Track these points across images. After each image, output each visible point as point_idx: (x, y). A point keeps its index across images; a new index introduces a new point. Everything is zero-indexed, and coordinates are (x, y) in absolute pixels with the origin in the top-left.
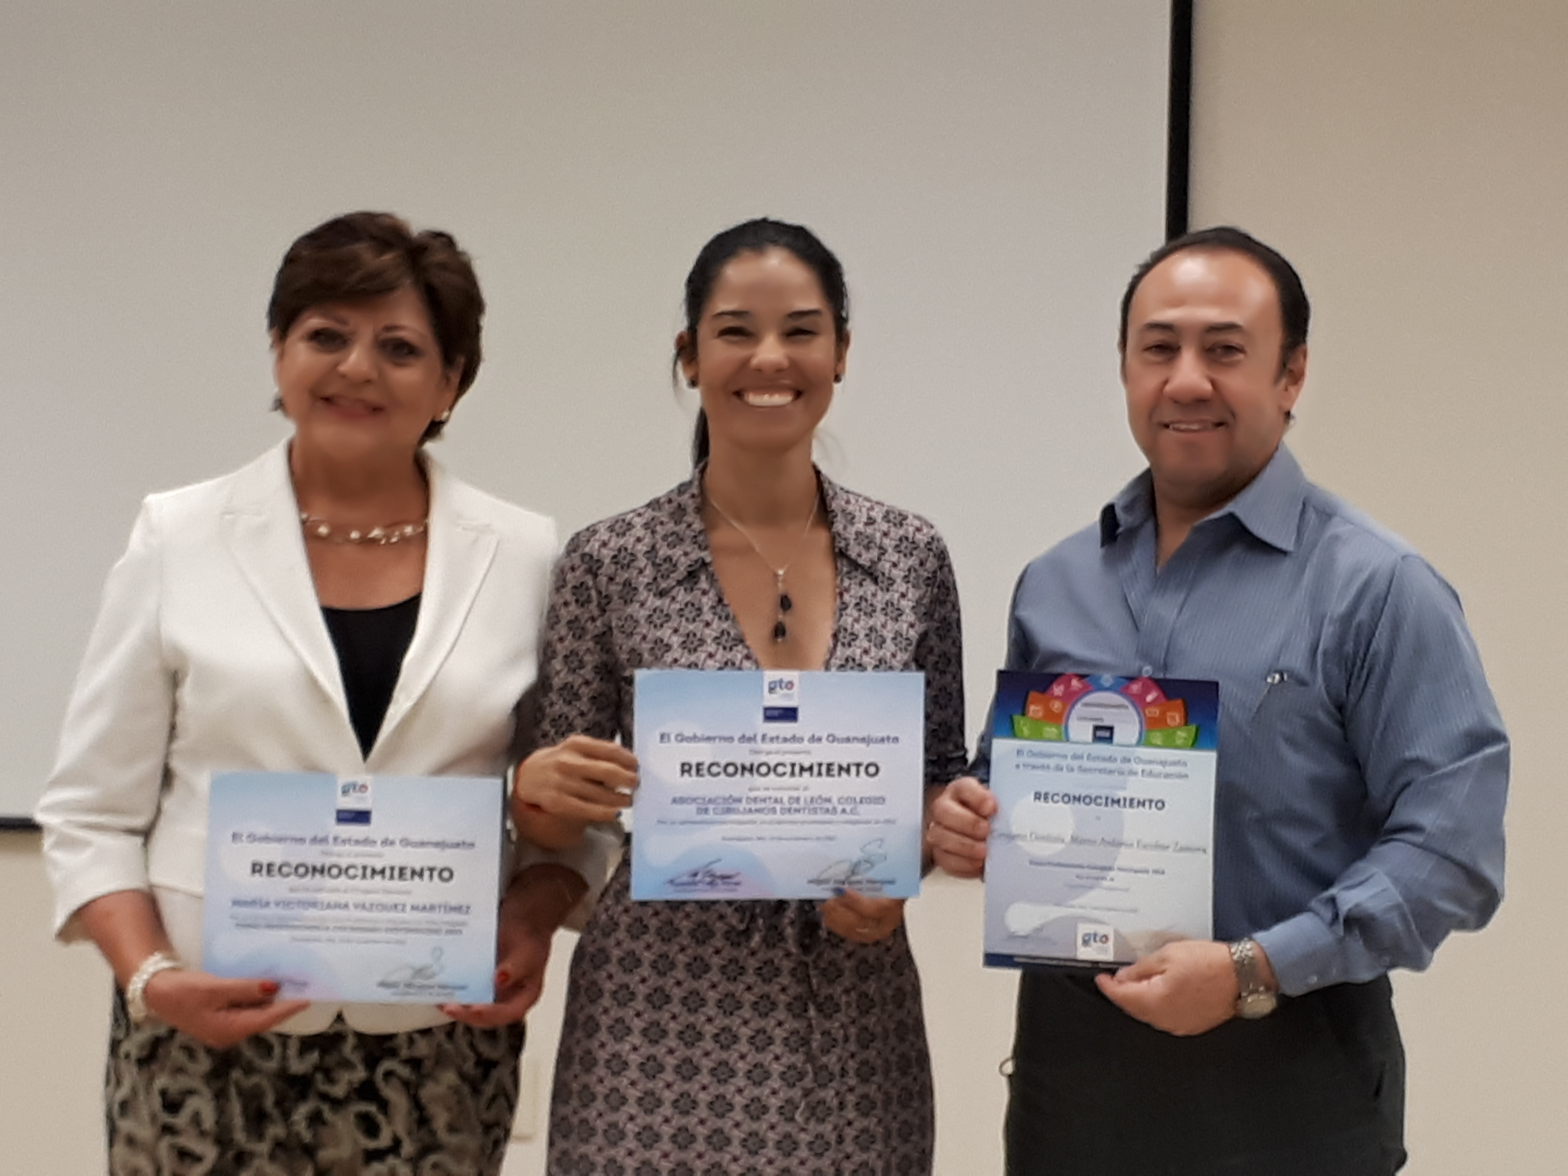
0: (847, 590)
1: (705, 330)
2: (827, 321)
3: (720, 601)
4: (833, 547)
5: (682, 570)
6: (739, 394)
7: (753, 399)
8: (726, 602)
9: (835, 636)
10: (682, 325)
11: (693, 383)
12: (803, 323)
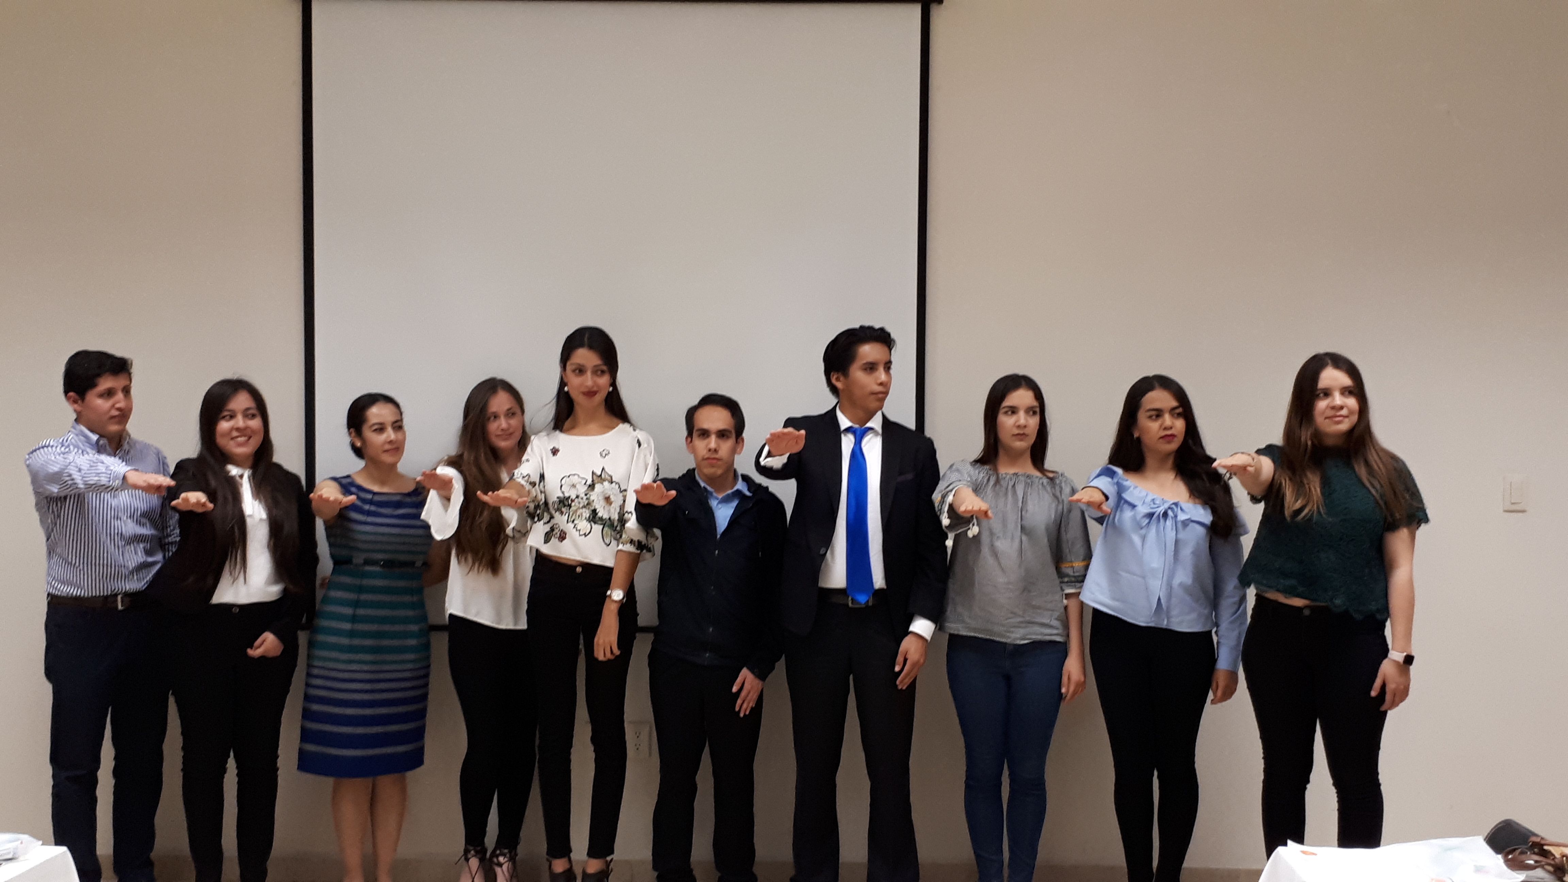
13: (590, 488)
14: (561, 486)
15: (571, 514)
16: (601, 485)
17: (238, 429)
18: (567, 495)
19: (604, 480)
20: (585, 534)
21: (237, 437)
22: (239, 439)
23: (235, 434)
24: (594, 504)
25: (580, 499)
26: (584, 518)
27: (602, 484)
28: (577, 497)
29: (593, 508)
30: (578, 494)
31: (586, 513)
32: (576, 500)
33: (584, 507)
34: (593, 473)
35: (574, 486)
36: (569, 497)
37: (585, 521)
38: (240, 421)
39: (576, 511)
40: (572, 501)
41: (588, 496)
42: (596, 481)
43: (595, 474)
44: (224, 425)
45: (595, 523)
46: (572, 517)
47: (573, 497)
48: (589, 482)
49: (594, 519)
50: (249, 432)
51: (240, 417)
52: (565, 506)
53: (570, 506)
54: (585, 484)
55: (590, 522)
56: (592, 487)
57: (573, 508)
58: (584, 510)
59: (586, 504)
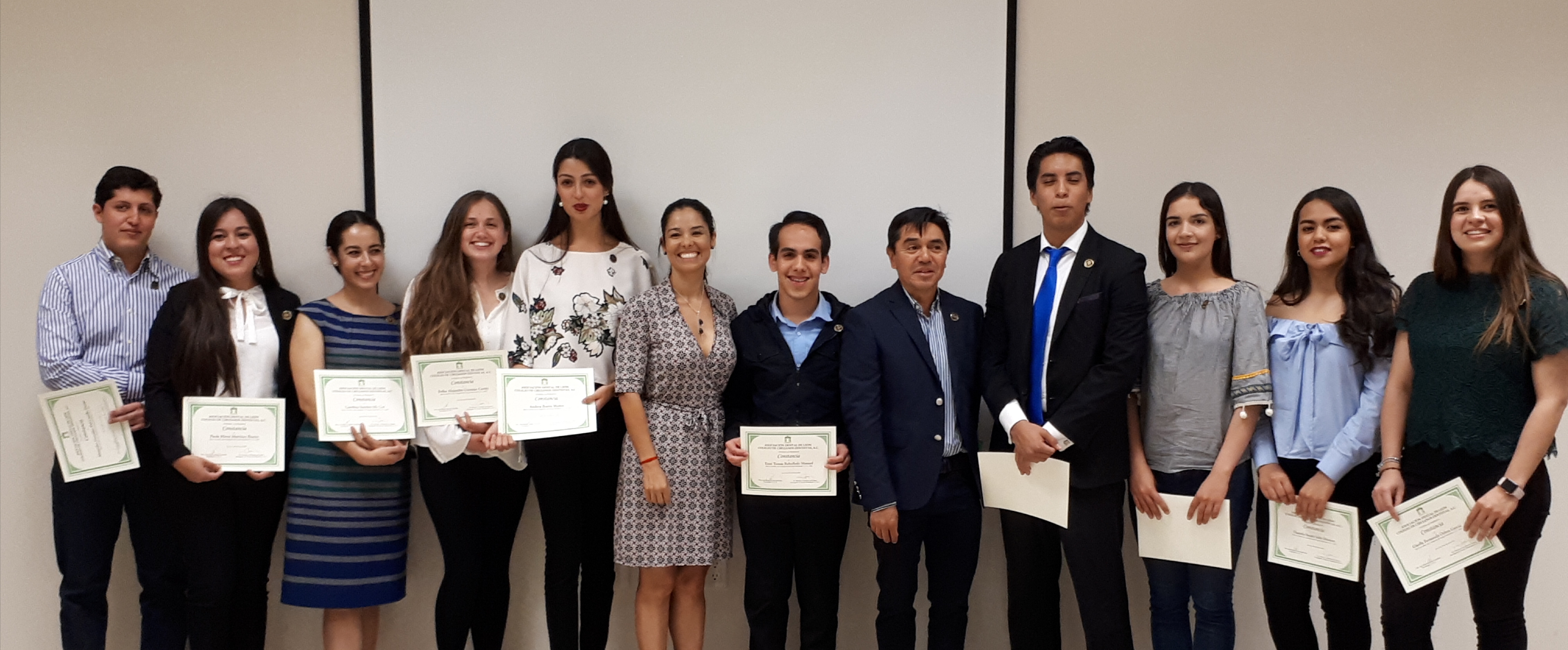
0: (717, 318)
1: (668, 235)
2: (706, 229)
3: (683, 320)
4: (711, 304)
5: (671, 311)
6: (679, 255)
7: (684, 256)
8: (685, 321)
9: (716, 333)
10: (661, 235)
11: (666, 254)
12: (697, 230)
13: (602, 309)
14: (574, 305)
15: (582, 334)
16: (614, 306)
17: (229, 249)
18: (579, 314)
19: (618, 301)
20: (596, 355)
21: (230, 257)
22: (232, 259)
23: (226, 254)
24: (607, 325)
25: (592, 320)
26: (595, 338)
27: (615, 304)
28: (590, 316)
29: (606, 328)
30: (591, 313)
31: (599, 333)
32: (588, 319)
33: (596, 327)
34: (605, 293)
35: (586, 305)
36: (582, 316)
37: (597, 342)
38: (232, 241)
39: (587, 331)
40: (585, 320)
41: (601, 316)
42: (609, 301)
43: (607, 293)
44: (216, 245)
45: (606, 344)
46: (583, 337)
47: (586, 316)
48: (602, 302)
49: (605, 340)
50: (242, 252)
51: (231, 236)
52: (578, 325)
53: (582, 326)
54: (597, 303)
55: (601, 343)
56: (605, 306)
57: (585, 328)
58: (596, 330)
59: (598, 324)
